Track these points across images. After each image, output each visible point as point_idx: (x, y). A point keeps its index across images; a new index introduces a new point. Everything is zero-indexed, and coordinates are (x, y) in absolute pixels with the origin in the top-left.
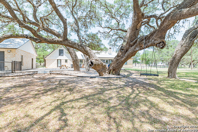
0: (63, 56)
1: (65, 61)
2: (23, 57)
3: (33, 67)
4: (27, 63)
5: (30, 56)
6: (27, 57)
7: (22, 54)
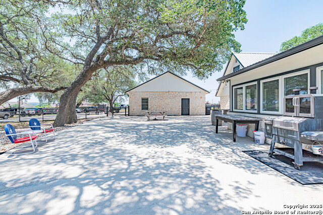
2: (149, 99)
3: (190, 112)
4: (160, 106)
5: (174, 96)
6: (161, 98)
7: (145, 96)
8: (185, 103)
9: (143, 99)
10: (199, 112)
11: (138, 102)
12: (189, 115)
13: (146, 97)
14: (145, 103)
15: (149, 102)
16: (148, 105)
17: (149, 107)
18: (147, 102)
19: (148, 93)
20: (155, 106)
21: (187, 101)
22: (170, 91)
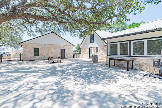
0: (93, 42)
1: (95, 50)
2: (40, 49)
3: (65, 57)
4: (47, 53)
5: (56, 47)
6: (48, 48)
7: (36, 47)
8: (63, 51)
9: (34, 49)
10: (70, 56)
11: (31, 51)
12: (65, 58)
13: (38, 47)
14: (36, 52)
15: (39, 50)
16: (38, 53)
17: (40, 54)
18: (38, 51)
19: (39, 45)
20: (44, 53)
21: (64, 50)
22: (54, 44)
